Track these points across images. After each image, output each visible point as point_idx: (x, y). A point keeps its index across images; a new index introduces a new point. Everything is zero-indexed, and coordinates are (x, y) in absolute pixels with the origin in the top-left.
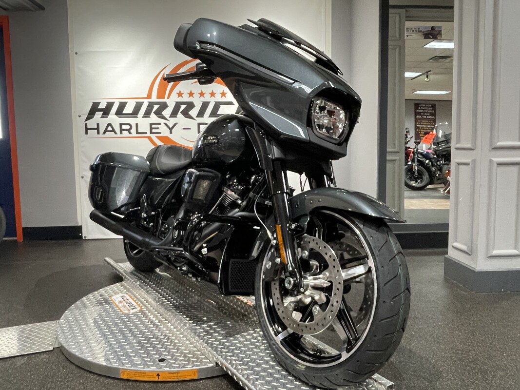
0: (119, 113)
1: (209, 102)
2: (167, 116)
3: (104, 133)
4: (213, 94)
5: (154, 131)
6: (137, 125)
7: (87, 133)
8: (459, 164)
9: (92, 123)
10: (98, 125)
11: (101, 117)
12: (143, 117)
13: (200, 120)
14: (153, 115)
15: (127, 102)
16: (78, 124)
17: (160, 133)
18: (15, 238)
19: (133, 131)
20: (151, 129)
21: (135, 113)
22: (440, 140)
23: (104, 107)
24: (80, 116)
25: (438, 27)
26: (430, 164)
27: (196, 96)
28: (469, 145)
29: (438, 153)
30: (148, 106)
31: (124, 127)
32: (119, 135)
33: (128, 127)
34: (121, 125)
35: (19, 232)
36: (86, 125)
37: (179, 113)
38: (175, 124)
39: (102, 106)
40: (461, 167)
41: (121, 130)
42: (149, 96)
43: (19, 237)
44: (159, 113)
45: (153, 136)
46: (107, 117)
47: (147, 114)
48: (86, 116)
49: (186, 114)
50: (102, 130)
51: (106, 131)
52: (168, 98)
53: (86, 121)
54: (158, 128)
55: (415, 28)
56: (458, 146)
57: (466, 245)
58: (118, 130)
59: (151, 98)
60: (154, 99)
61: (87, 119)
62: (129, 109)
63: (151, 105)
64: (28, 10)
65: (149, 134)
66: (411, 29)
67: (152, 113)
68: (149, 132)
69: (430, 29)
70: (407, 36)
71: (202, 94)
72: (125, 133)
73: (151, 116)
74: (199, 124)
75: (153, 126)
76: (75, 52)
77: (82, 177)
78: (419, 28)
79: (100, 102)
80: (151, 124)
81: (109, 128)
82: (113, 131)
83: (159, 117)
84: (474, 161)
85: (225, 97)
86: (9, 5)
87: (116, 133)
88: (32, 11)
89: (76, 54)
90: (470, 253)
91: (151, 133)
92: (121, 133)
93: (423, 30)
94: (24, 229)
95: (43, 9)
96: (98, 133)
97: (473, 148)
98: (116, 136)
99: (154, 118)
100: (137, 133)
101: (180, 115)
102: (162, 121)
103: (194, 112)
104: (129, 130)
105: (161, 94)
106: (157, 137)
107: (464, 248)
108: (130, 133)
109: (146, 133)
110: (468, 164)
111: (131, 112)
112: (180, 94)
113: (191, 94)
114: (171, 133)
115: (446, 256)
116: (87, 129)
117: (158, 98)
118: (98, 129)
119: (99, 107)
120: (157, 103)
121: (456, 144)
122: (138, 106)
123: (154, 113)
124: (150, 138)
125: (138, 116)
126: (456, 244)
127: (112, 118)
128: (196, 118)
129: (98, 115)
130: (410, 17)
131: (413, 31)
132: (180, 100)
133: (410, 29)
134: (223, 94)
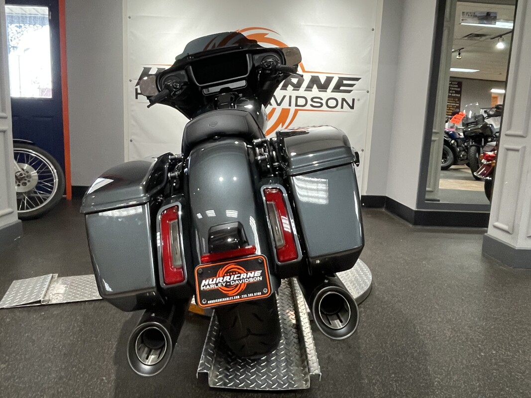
7: (137, 98)
8: (508, 149)
16: (129, 88)
18: (65, 196)
22: (470, 121)
24: (131, 81)
25: (493, 13)
26: (456, 144)
28: (520, 133)
29: (466, 133)
35: (69, 190)
36: (136, 89)
39: (153, 72)
40: (510, 153)
43: (69, 196)
48: (137, 81)
53: (136, 86)
55: (471, 13)
56: (509, 132)
57: (507, 225)
61: (139, 84)
66: (467, 13)
69: (485, 14)
70: (463, 20)
76: (128, 16)
77: (131, 141)
78: (474, 13)
79: (151, 68)
84: (525, 148)
90: (511, 233)
93: (478, 15)
94: (73, 187)
97: (524, 136)
107: (505, 227)
110: (517, 150)
115: (486, 234)
116: (137, 94)
119: (150, 73)
121: (507, 130)
126: (497, 224)
131: (469, 15)
133: (465, 14)
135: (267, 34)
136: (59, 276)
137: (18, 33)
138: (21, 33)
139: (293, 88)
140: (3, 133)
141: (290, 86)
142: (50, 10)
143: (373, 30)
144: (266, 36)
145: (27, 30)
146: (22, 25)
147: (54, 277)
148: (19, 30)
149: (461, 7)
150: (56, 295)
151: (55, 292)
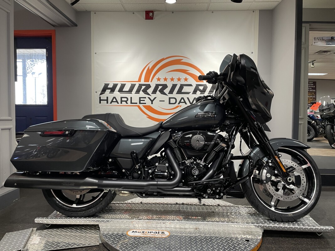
0: (121, 90)
1: (177, 84)
2: (150, 93)
3: (111, 103)
4: (179, 79)
5: (141, 102)
6: (131, 98)
7: (100, 103)
9: (104, 97)
10: (107, 98)
11: (110, 93)
12: (135, 93)
13: (170, 96)
14: (141, 92)
15: (125, 84)
16: (95, 97)
17: (145, 103)
19: (129, 102)
20: (140, 100)
21: (130, 91)
22: (324, 108)
23: (111, 87)
24: (96, 92)
27: (169, 80)
29: (322, 116)
30: (139, 87)
31: (123, 99)
32: (120, 104)
33: (126, 99)
34: (121, 98)
36: (100, 97)
37: (158, 91)
38: (155, 98)
39: (111, 86)
41: (122, 101)
42: (139, 80)
44: (145, 91)
45: (141, 105)
46: (113, 93)
47: (138, 92)
48: (100, 92)
49: (162, 92)
50: (110, 101)
51: (112, 101)
52: (151, 82)
53: (100, 95)
54: (144, 100)
55: (320, 38)
58: (119, 101)
59: (140, 82)
60: (142, 82)
61: (101, 94)
62: (126, 88)
63: (140, 86)
64: (67, 26)
65: (138, 104)
66: (317, 38)
67: (141, 91)
68: (138, 102)
69: (330, 38)
70: (315, 43)
71: (172, 79)
72: (124, 103)
73: (140, 93)
74: (170, 98)
75: (141, 99)
78: (323, 38)
79: (109, 84)
80: (140, 98)
81: (114, 100)
82: (117, 101)
83: (145, 93)
85: (187, 81)
86: (56, 23)
87: (118, 103)
88: (70, 27)
89: (96, 53)
91: (139, 104)
92: (121, 103)
93: (326, 39)
95: (76, 25)
96: (107, 103)
98: (118, 104)
99: (142, 94)
100: (131, 103)
101: (158, 92)
102: (147, 96)
103: (167, 91)
104: (126, 102)
105: (147, 79)
106: (143, 106)
108: (127, 103)
109: (137, 103)
111: (128, 90)
112: (159, 79)
113: (165, 79)
114: (152, 103)
116: (100, 100)
117: (145, 82)
118: (107, 100)
119: (108, 87)
120: (144, 85)
122: (133, 86)
123: (142, 91)
124: (139, 107)
125: (132, 93)
127: (117, 94)
128: (168, 95)
129: (108, 91)
130: (312, 29)
131: (319, 40)
132: (159, 83)
134: (186, 79)
135: (182, 59)
136: (37, 230)
137: (31, 65)
138: (34, 65)
139: (200, 93)
140: (9, 130)
141: (198, 91)
142: (47, 51)
143: (252, 53)
144: (181, 61)
145: (37, 63)
146: (34, 60)
147: (33, 230)
148: (32, 63)
149: (313, 34)
150: (33, 245)
151: (33, 243)
